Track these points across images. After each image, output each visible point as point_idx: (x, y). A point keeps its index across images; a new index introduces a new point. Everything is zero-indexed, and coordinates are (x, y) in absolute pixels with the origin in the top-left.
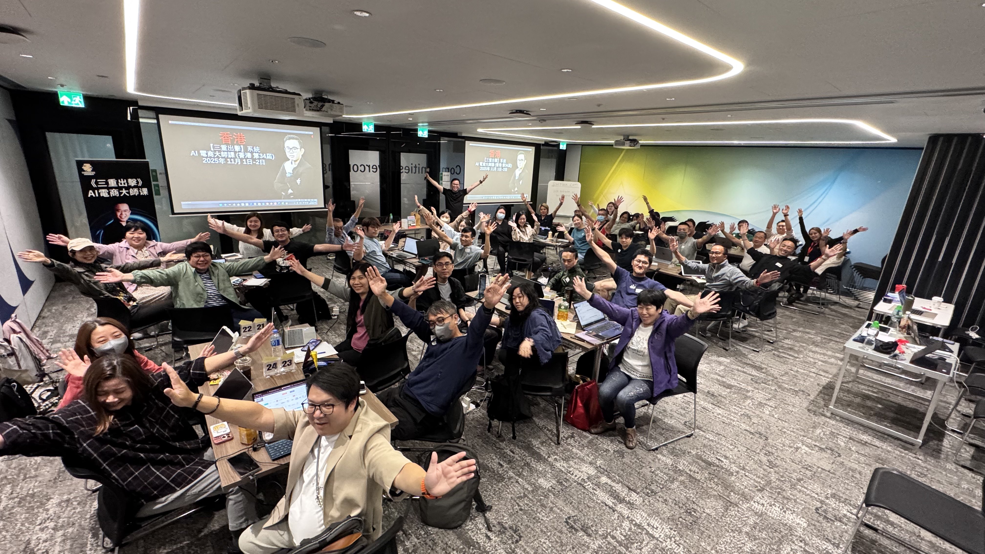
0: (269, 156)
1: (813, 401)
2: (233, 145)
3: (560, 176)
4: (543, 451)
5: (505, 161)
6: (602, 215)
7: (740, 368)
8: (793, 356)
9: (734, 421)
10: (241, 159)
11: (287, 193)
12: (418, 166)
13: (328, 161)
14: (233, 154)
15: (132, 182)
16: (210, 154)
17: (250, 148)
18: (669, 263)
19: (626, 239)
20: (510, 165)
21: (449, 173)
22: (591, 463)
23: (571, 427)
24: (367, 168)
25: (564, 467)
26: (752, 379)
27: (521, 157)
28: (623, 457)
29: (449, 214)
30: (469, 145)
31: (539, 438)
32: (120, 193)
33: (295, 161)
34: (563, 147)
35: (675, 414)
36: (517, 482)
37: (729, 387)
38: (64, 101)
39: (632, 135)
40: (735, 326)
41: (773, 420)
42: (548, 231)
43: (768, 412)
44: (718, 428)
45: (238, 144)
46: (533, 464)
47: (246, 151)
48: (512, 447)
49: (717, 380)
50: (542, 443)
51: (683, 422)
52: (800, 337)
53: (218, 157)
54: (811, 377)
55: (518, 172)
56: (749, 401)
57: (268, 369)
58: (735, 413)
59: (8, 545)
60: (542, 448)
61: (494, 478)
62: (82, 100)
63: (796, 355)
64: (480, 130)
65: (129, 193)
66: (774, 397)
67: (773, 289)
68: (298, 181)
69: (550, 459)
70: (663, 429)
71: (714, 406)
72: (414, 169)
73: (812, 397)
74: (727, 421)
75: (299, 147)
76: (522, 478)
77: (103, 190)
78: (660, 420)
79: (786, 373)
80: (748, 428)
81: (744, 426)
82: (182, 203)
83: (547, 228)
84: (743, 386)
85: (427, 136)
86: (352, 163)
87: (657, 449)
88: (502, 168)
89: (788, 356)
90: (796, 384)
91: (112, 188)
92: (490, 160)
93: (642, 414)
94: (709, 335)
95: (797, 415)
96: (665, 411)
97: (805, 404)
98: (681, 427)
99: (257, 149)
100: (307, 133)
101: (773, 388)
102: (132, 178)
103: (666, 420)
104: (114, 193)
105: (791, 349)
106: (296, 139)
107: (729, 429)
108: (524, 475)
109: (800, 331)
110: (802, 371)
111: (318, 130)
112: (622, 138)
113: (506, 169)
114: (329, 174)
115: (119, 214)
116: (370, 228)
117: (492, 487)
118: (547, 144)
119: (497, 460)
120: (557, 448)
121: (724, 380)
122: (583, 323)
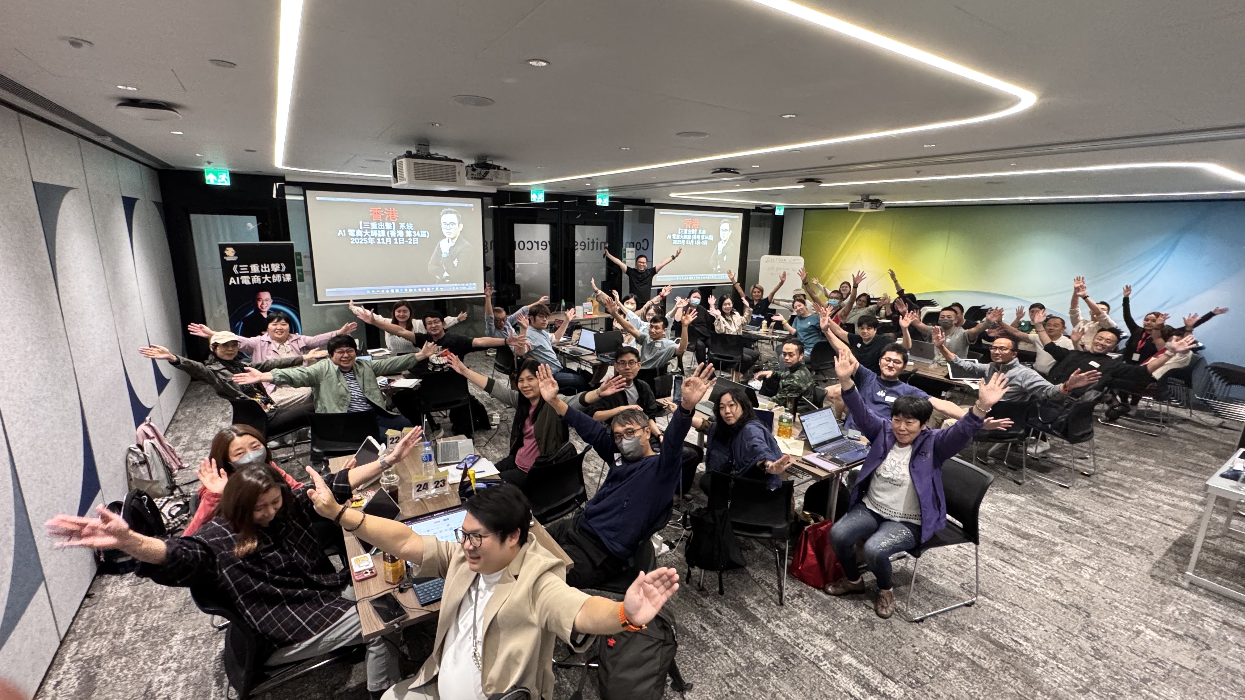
0: (423, 234)
1: (1159, 562)
2: (384, 222)
3: (776, 249)
4: (760, 612)
5: (704, 232)
6: (836, 298)
7: (1040, 511)
8: (1122, 496)
9: (1036, 586)
10: (393, 238)
11: (441, 276)
12: (596, 241)
13: (490, 238)
14: (383, 232)
15: (275, 267)
16: (359, 233)
17: (402, 225)
18: (930, 362)
19: (868, 329)
20: (711, 237)
21: (634, 249)
22: (827, 635)
23: (798, 582)
24: (535, 245)
25: (789, 637)
26: (1060, 527)
27: (725, 226)
28: (873, 629)
29: (635, 299)
30: (659, 213)
31: (755, 595)
32: (262, 280)
33: (452, 239)
34: (779, 212)
35: (946, 572)
36: (726, 653)
37: (1026, 536)
38: (211, 179)
39: (873, 194)
40: (1031, 450)
41: (1096, 588)
42: (761, 320)
43: (1088, 577)
44: (1012, 595)
45: (389, 221)
46: (747, 629)
47: (398, 228)
48: (718, 605)
49: (1009, 527)
50: (759, 602)
51: (959, 584)
52: (1131, 468)
53: (367, 237)
54: (1152, 527)
55: (721, 246)
56: (1057, 559)
57: (418, 491)
58: (1038, 575)
59: (129, 687)
60: (759, 609)
61: (695, 646)
62: (228, 178)
63: (1127, 495)
64: (673, 195)
65: (271, 280)
66: (1097, 553)
67: (1088, 399)
68: (455, 262)
69: (770, 625)
70: (930, 593)
71: (1004, 564)
72: (591, 245)
73: (1157, 557)
74: (1026, 586)
75: (457, 222)
76: (733, 650)
77: (245, 277)
78: (925, 578)
79: (1114, 520)
80: (1058, 598)
81: (1051, 595)
82: (327, 290)
83: (760, 316)
84: (1047, 536)
85: (607, 205)
86: (517, 239)
87: (922, 620)
88: (701, 240)
89: (1114, 496)
90: (1129, 538)
91: (254, 274)
92: (686, 231)
93: (898, 569)
94: (991, 461)
95: (1134, 583)
96: (931, 566)
97: (1147, 568)
98: (955, 590)
99: (410, 226)
100: (466, 205)
101: (1094, 541)
102: (275, 263)
103: (934, 580)
104: (256, 280)
105: (1118, 485)
106: (455, 213)
107: (1029, 597)
108: (735, 645)
109: (1131, 460)
110: (1139, 518)
111: (479, 200)
112: (859, 198)
113: (706, 243)
114: (491, 254)
115: (260, 303)
116: (538, 318)
117: (692, 658)
118: (758, 209)
119: (698, 622)
120: (779, 610)
121: (1018, 526)
122: (813, 442)
